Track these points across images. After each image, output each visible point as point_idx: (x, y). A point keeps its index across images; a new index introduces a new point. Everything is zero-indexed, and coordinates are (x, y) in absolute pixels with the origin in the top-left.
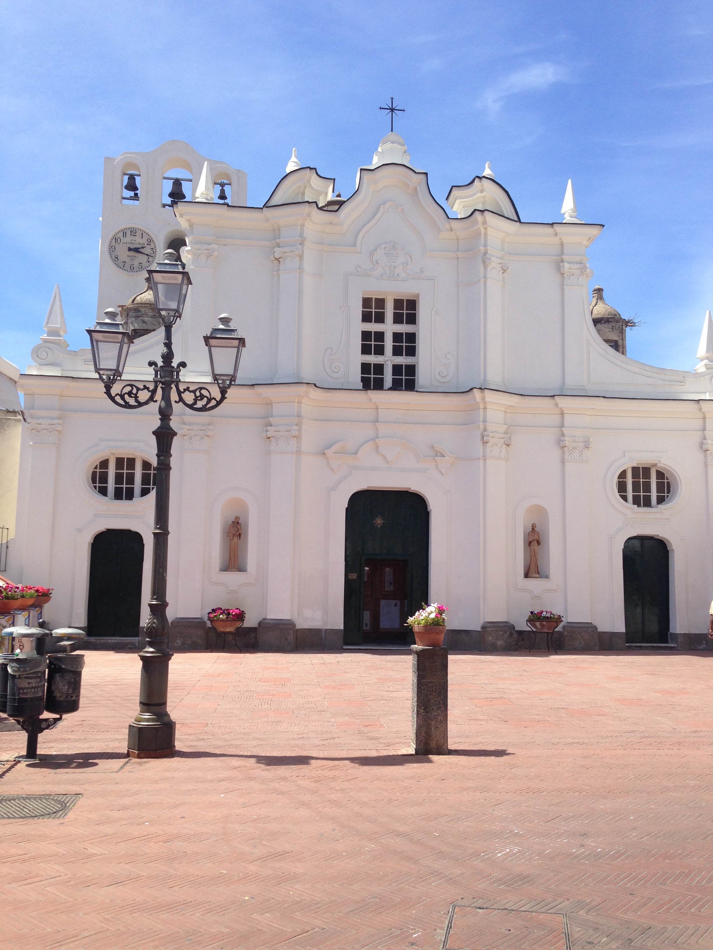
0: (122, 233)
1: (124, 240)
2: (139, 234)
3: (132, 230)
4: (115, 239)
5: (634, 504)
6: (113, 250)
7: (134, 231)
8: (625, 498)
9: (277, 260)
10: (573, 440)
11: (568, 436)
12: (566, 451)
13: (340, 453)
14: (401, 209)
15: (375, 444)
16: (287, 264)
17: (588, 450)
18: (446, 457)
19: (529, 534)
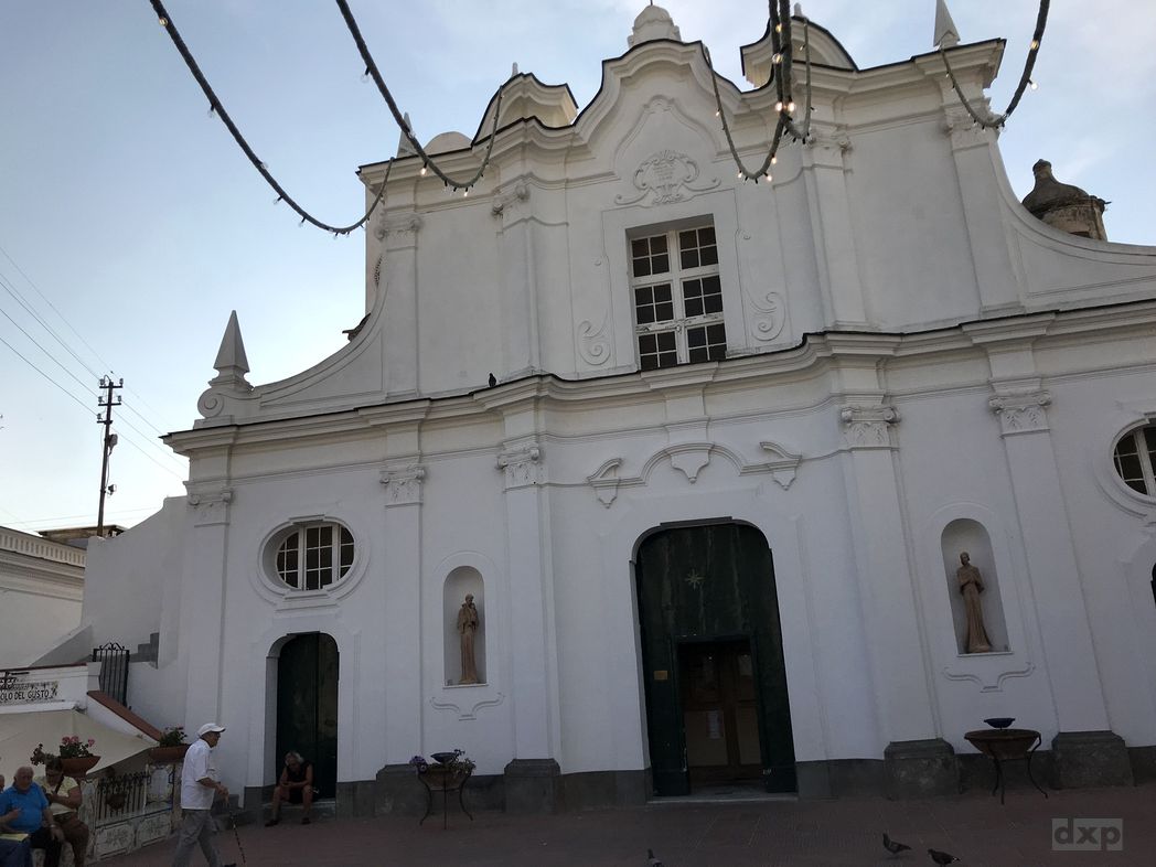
8: (1140, 487)
9: (498, 212)
10: (1012, 396)
11: (1001, 391)
12: (1002, 415)
13: (611, 476)
14: (672, 101)
15: (666, 454)
16: (511, 215)
17: (1046, 410)
18: (786, 459)
19: (959, 572)
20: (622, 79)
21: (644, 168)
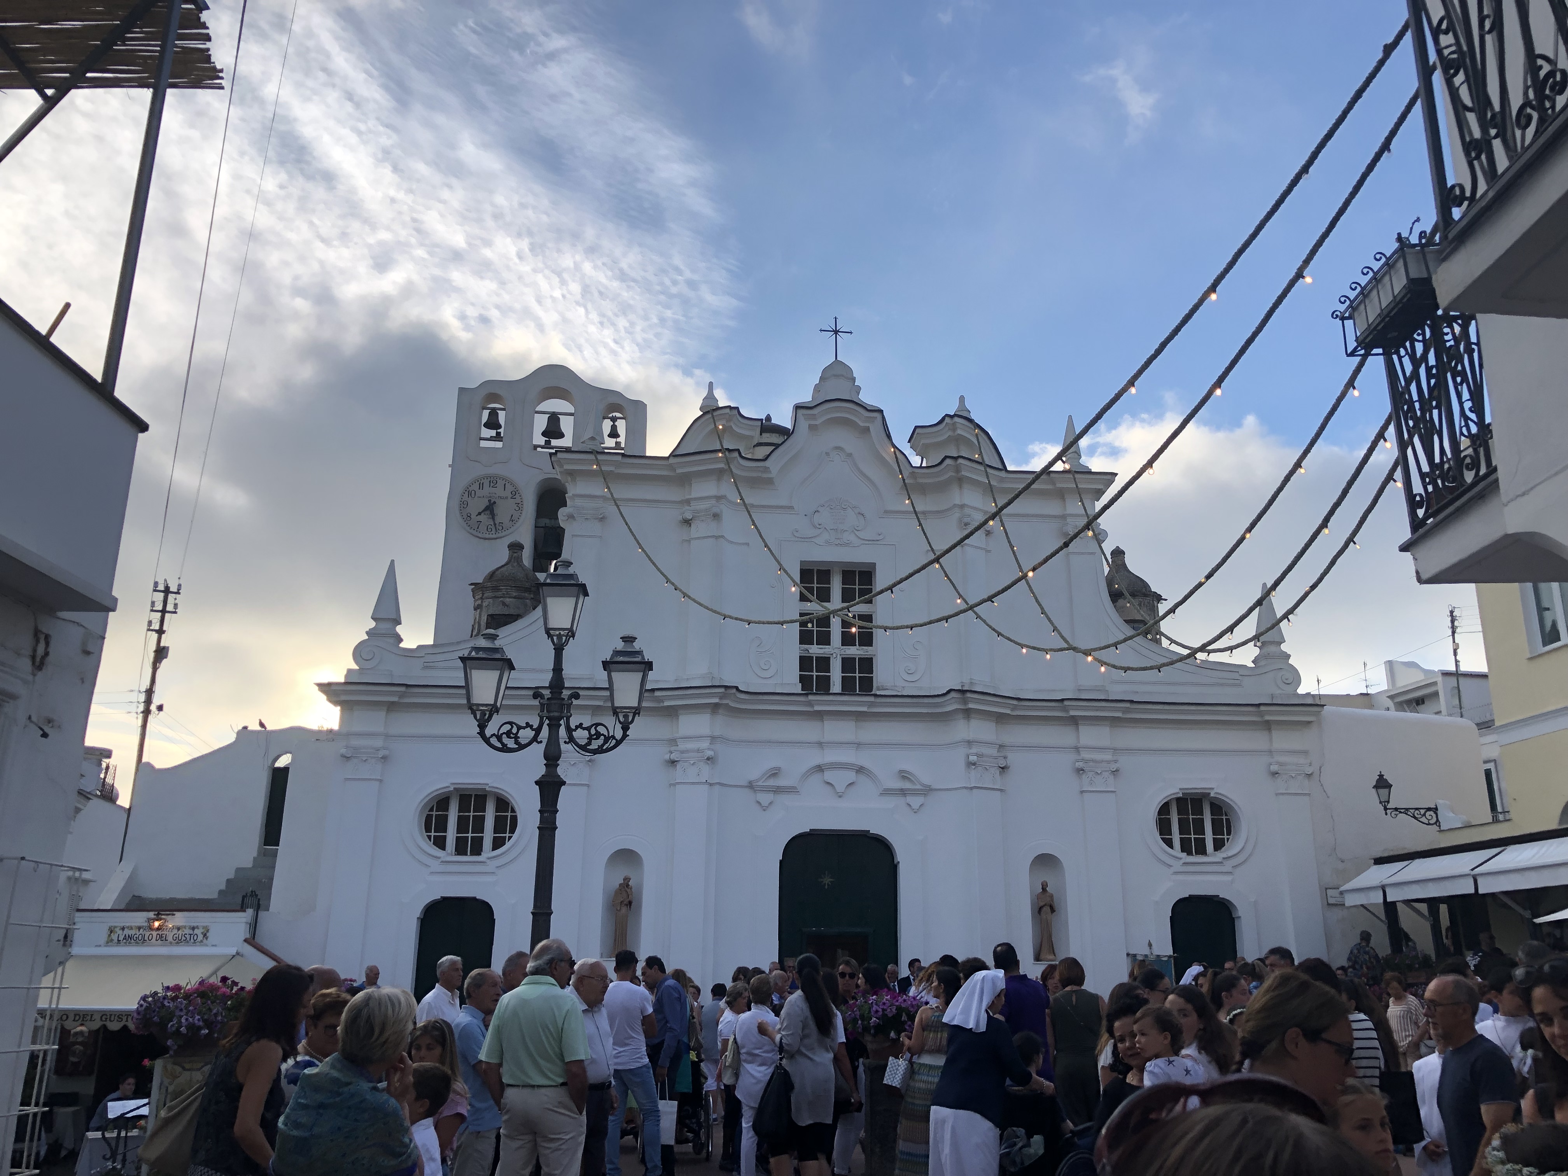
0: (477, 483)
1: (480, 493)
2: (500, 483)
3: (492, 479)
4: (469, 492)
5: (1182, 851)
6: (465, 506)
7: (495, 481)
8: (1169, 843)
9: (687, 522)
10: (1093, 761)
11: (1085, 755)
12: (1084, 776)
13: (771, 782)
14: (850, 455)
15: (820, 769)
16: (699, 529)
17: (1114, 775)
18: (918, 787)
19: (1038, 897)
20: (810, 426)
21: (820, 509)
